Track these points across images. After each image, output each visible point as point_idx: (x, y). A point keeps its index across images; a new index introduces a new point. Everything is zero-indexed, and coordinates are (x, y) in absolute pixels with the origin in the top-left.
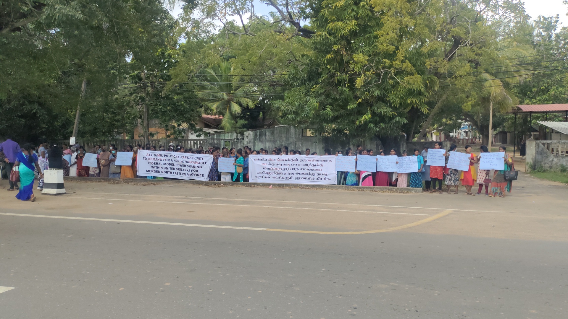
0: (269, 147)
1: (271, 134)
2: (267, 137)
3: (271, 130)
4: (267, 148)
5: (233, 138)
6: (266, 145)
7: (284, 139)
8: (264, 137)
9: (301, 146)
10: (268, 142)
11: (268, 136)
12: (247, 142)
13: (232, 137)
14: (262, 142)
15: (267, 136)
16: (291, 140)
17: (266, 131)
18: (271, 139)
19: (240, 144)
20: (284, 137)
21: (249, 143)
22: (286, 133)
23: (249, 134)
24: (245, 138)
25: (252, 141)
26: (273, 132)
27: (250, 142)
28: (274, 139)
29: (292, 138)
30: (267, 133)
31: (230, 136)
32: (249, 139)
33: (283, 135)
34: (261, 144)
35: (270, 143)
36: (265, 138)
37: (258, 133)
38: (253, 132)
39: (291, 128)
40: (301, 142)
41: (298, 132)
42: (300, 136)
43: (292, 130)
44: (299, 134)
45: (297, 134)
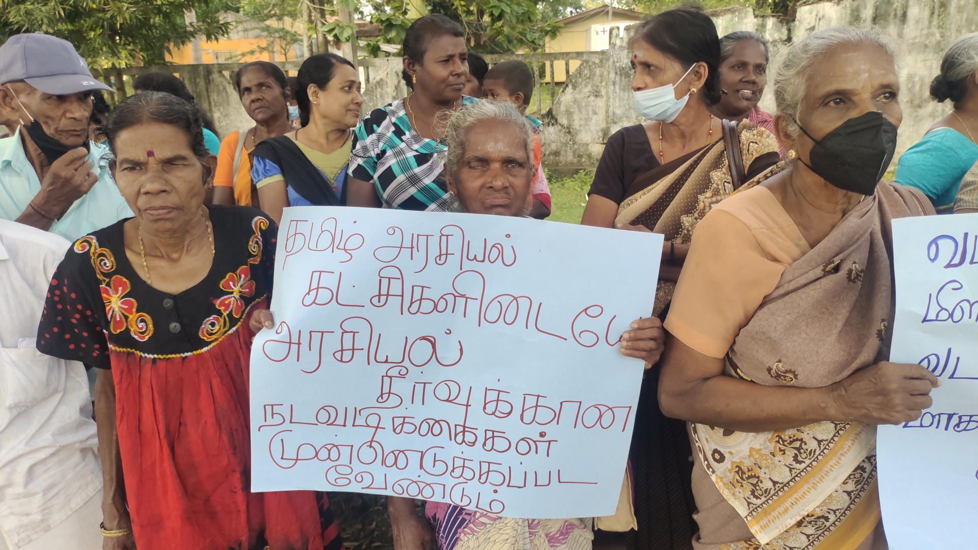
24: (799, 33)
37: (865, 8)
38: (845, 8)
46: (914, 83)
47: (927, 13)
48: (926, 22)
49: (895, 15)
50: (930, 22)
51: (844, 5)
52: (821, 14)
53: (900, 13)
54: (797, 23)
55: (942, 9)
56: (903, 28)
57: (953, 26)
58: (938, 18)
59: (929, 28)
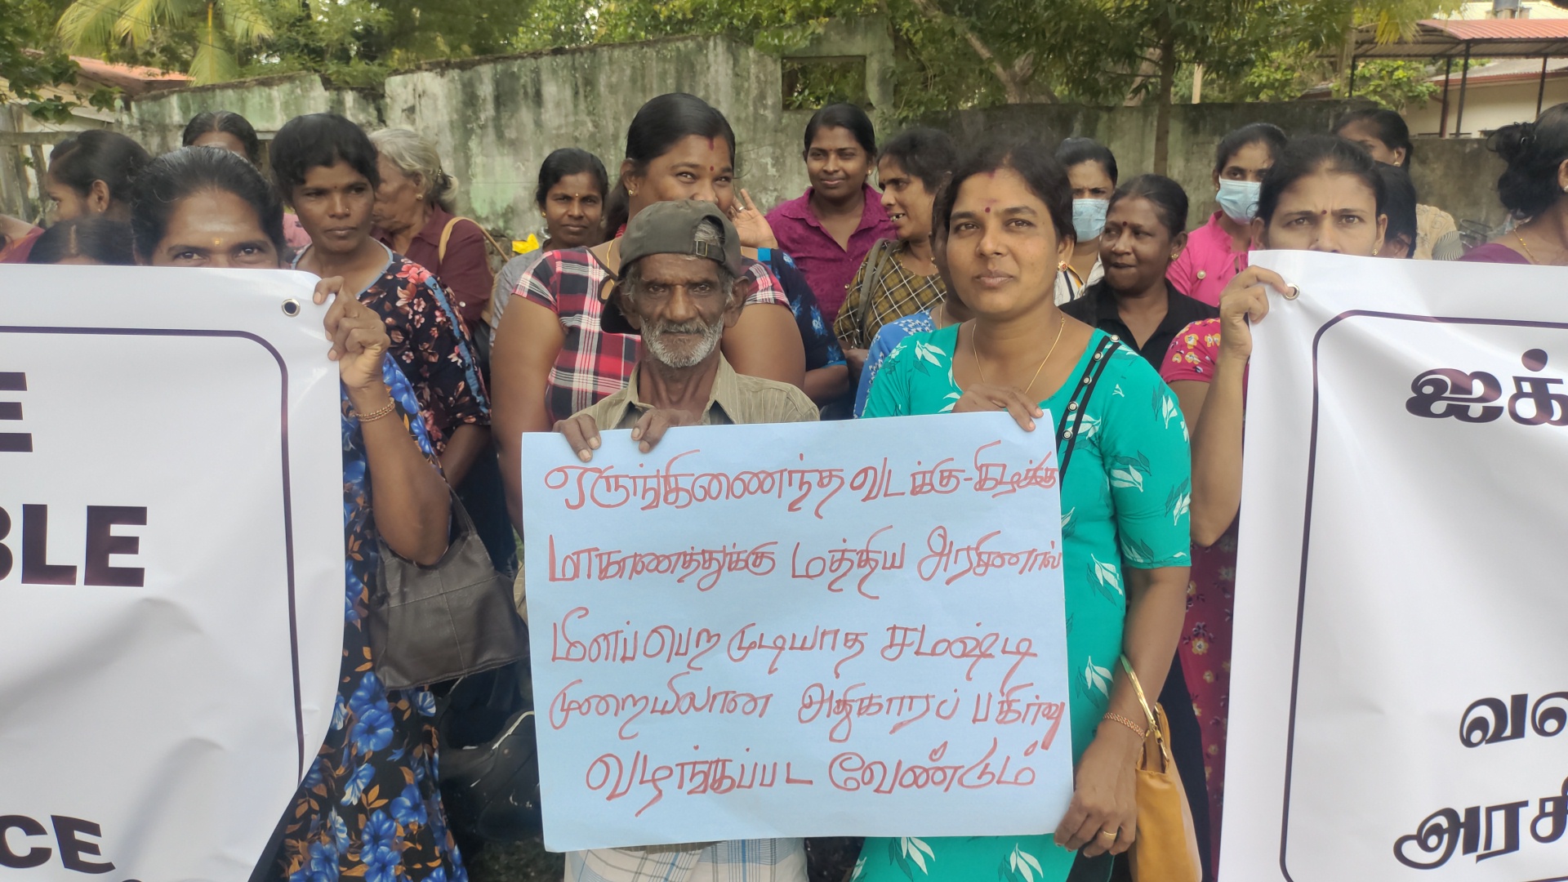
1: (576, 93)
2: (551, 116)
3: (574, 68)
8: (525, 115)
9: (772, 171)
11: (558, 105)
15: (549, 105)
17: (537, 71)
18: (577, 124)
23: (420, 95)
24: (394, 114)
26: (590, 82)
28: (596, 125)
31: (286, 104)
32: (420, 124)
37: (481, 82)
38: (452, 80)
39: (706, 56)
40: (770, 150)
41: (753, 78)
42: (765, 107)
43: (712, 69)
44: (762, 96)
45: (748, 92)
47: (568, 93)
48: (570, 106)
49: (526, 93)
50: (576, 106)
51: (451, 76)
52: (420, 89)
53: (531, 91)
54: (388, 100)
55: (589, 88)
56: (540, 114)
57: (607, 112)
58: (586, 101)
59: (576, 114)
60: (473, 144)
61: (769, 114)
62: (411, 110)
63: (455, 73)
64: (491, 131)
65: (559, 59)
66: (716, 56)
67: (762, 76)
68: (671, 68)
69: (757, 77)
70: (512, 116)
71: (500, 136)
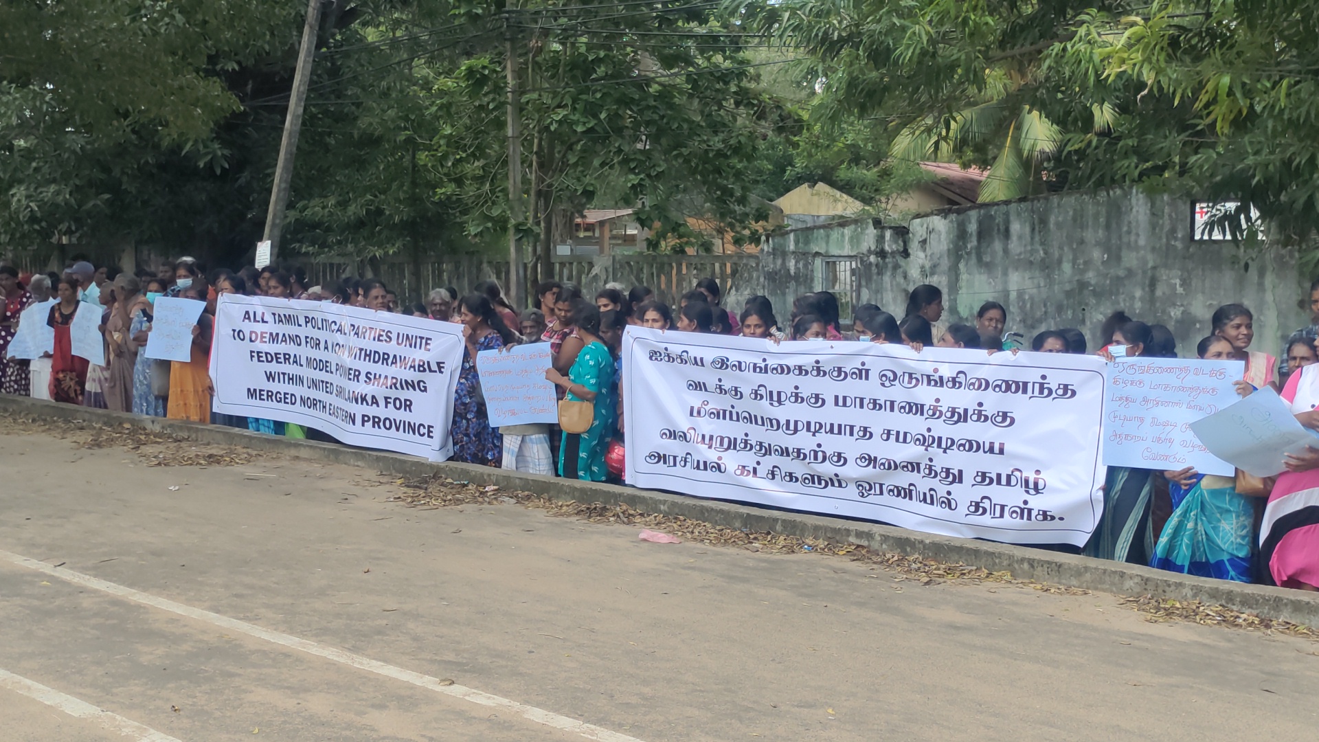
0: (1020, 294)
1: (1033, 230)
2: (1015, 246)
3: (1033, 211)
4: (1013, 295)
5: (864, 248)
6: (1006, 282)
7: (1097, 255)
8: (998, 245)
9: (1180, 290)
10: (1017, 269)
11: (1020, 238)
12: (923, 267)
13: (858, 243)
14: (988, 267)
15: (1014, 238)
16: (1130, 259)
17: (1007, 214)
18: (1032, 252)
19: (893, 276)
20: (1098, 244)
21: (932, 274)
22: (1108, 227)
23: (930, 231)
24: (914, 247)
25: (945, 263)
26: (1043, 222)
27: (934, 269)
28: (1046, 253)
29: (1137, 248)
30: (1015, 227)
31: (851, 239)
32: (929, 252)
33: (1089, 235)
34: (984, 277)
35: (1027, 275)
36: (1006, 251)
37: (970, 223)
38: (951, 221)
39: (1130, 200)
40: (1180, 273)
41: (1166, 217)
42: (1176, 239)
43: (1134, 210)
44: (1173, 231)
45: (1162, 229)
46: (1024, 302)
47: (1027, 230)
48: (1029, 239)
49: (999, 230)
50: (1032, 238)
51: (951, 218)
52: (931, 227)
53: (1002, 228)
54: (911, 235)
55: (1042, 226)
56: (1007, 244)
57: (1054, 243)
58: (1040, 235)
59: (1032, 244)
60: (962, 266)
61: (1179, 245)
62: (924, 242)
63: (953, 216)
64: (974, 256)
65: (1022, 205)
66: (1138, 200)
67: (1174, 215)
68: (1103, 210)
69: (1170, 216)
70: (988, 246)
71: (979, 259)
